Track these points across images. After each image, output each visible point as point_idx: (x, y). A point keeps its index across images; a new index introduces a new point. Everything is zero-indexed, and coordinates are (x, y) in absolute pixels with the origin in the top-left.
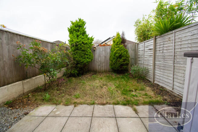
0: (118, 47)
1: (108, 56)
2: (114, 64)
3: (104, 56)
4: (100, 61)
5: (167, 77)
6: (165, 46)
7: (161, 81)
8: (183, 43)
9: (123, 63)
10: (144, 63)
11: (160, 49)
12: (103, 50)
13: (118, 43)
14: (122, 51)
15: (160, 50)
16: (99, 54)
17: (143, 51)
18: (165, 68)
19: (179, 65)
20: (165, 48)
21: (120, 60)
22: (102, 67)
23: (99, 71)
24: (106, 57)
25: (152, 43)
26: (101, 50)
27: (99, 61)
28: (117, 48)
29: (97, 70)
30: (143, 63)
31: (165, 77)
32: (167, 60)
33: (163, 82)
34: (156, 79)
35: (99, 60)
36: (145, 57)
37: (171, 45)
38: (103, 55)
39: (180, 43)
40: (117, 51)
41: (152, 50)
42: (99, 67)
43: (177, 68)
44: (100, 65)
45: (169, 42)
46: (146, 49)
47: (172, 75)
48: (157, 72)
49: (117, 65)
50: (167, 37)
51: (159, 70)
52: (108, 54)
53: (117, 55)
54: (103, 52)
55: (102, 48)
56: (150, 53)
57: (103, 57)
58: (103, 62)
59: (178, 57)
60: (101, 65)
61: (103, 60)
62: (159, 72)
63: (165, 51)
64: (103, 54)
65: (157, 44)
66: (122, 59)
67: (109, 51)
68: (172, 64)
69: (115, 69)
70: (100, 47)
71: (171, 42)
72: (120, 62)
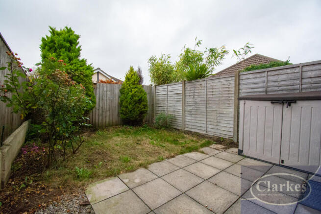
0: (136, 87)
1: (116, 100)
2: (131, 111)
3: (110, 100)
4: (102, 108)
5: (200, 122)
6: (196, 91)
7: (192, 127)
8: (214, 90)
9: (143, 110)
10: (168, 110)
11: (191, 94)
12: (108, 89)
13: (134, 81)
14: (141, 93)
15: (190, 96)
16: (101, 95)
17: (166, 95)
18: (196, 113)
19: (211, 109)
20: (197, 94)
21: (140, 106)
22: (106, 117)
23: (100, 125)
24: (112, 101)
25: (181, 88)
26: (105, 89)
27: (100, 108)
28: (134, 88)
29: (97, 124)
30: (166, 109)
31: (197, 121)
32: (199, 105)
33: (194, 127)
34: (186, 126)
35: (101, 105)
36: (169, 102)
37: (203, 91)
38: (108, 99)
39: (211, 90)
40: (135, 92)
41: (181, 95)
42: (101, 117)
43: (210, 112)
44: (102, 115)
45: (201, 88)
46: (169, 93)
47: (205, 119)
48: (188, 118)
49: (135, 113)
50: (198, 84)
51: (190, 116)
52: (115, 97)
53: (136, 98)
54: (109, 93)
55: (106, 87)
56: (176, 97)
57: (108, 102)
58: (108, 109)
59: (210, 102)
60: (104, 114)
61: (108, 106)
62: (190, 118)
63: (196, 97)
64: (108, 96)
65: (187, 89)
66: (142, 104)
67: (117, 91)
68: (205, 109)
69: (131, 119)
70: (103, 85)
71: (203, 88)
72: (139, 109)
